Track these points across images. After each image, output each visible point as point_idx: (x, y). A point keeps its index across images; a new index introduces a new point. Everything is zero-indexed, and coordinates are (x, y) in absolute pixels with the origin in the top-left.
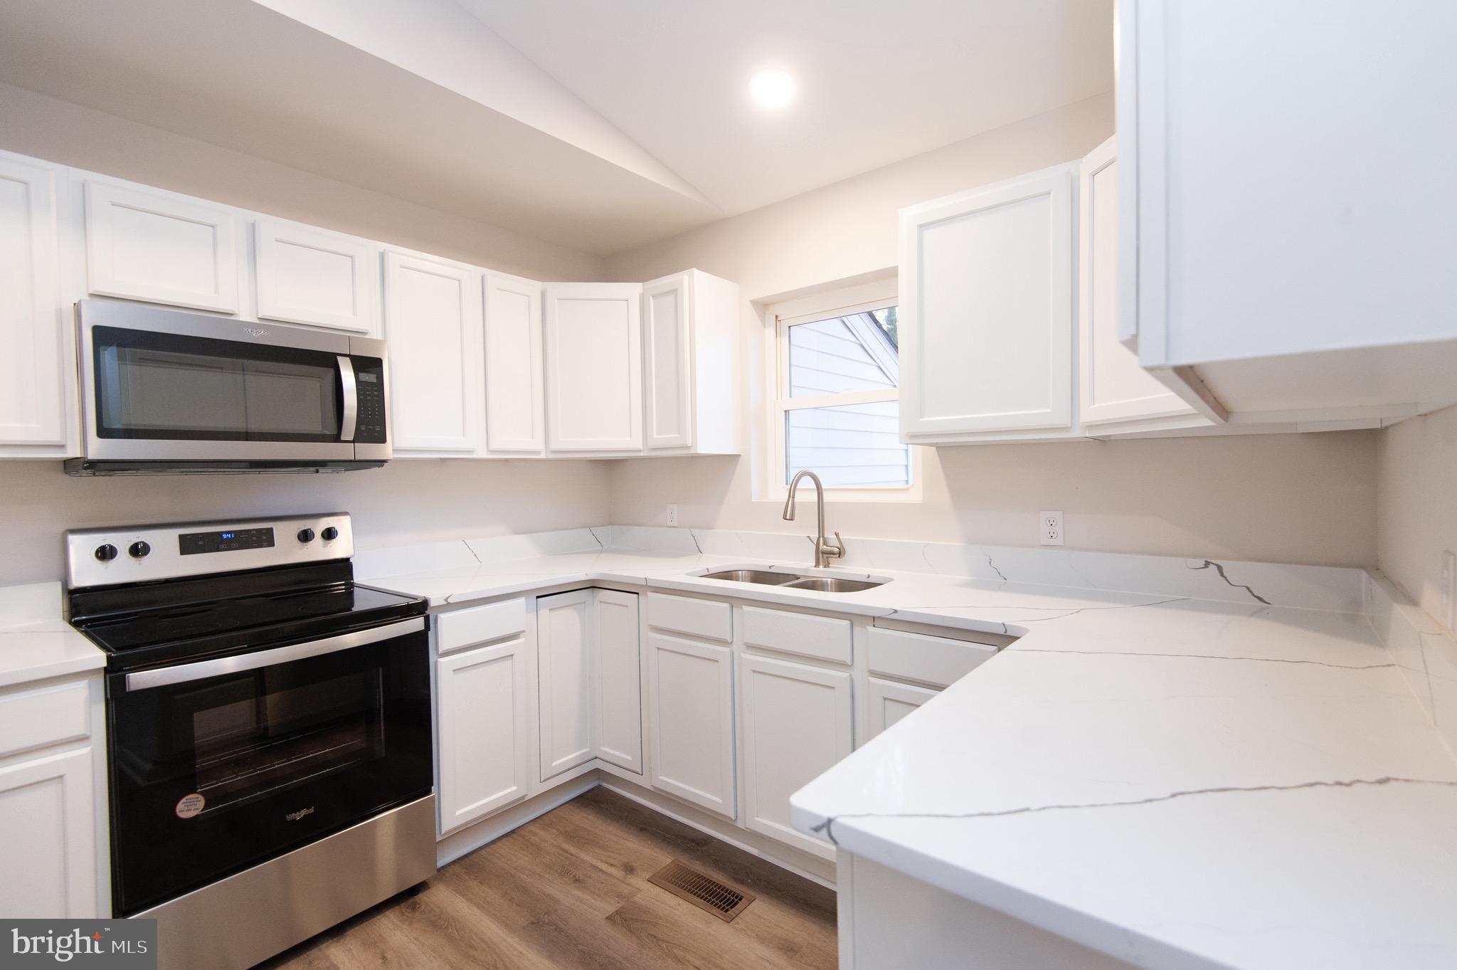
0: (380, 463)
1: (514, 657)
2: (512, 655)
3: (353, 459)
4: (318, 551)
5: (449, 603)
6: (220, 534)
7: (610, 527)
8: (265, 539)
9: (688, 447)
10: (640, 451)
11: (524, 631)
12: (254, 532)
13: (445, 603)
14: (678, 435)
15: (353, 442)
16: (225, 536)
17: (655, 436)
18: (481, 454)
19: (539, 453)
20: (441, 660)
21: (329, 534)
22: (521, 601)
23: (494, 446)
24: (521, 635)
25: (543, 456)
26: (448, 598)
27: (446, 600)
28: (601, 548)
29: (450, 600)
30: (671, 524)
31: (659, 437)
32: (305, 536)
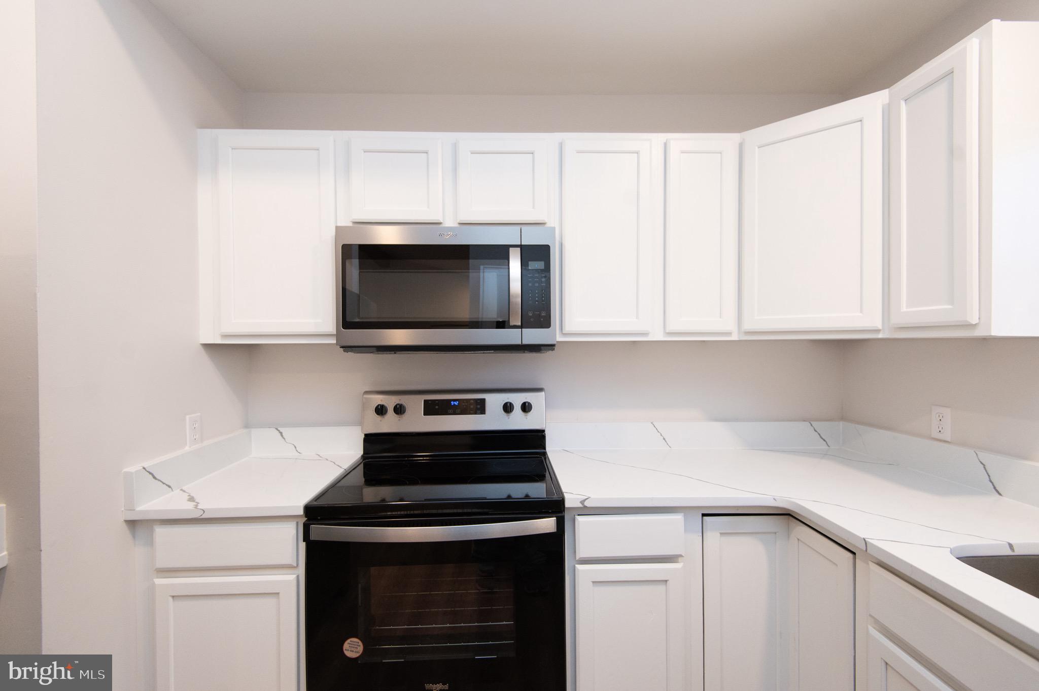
0: (551, 347)
1: (668, 583)
2: (666, 581)
3: (520, 343)
4: (518, 422)
5: (585, 507)
6: (450, 401)
7: (841, 423)
8: (479, 407)
9: (973, 326)
10: (878, 331)
11: (681, 556)
12: (472, 401)
13: (581, 505)
14: (950, 307)
15: (521, 327)
16: (452, 403)
17: (904, 309)
18: (657, 335)
19: (729, 334)
20: (579, 567)
21: (526, 407)
22: (679, 517)
23: (672, 327)
24: (680, 559)
25: (735, 337)
26: (585, 500)
27: (582, 502)
28: (827, 447)
29: (587, 504)
30: (940, 436)
31: (908, 310)
32: (508, 408)
